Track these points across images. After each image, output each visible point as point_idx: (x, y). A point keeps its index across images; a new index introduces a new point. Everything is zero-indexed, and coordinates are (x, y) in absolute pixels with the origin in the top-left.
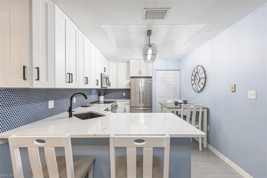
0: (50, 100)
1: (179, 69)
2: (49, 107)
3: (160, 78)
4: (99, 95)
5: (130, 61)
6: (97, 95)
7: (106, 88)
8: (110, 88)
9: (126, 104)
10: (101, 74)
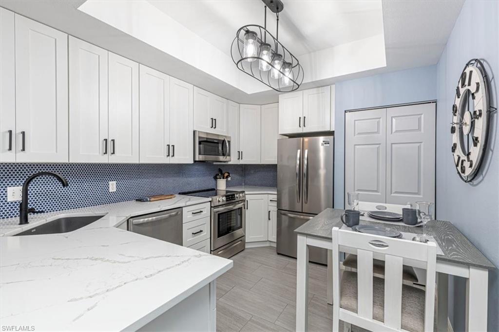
1: (433, 99)
3: (359, 134)
8: (241, 162)
9: (271, 200)
10: (194, 132)
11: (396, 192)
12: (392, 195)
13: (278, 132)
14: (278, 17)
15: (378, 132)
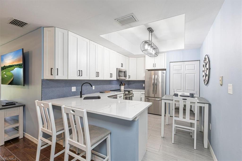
0: (73, 86)
1: (198, 59)
2: (72, 91)
3: (175, 70)
4: (120, 85)
5: (145, 56)
6: (119, 85)
7: (125, 80)
8: (130, 79)
9: (142, 94)
10: (117, 69)
11: (187, 90)
12: (186, 91)
13: (145, 68)
14: (152, 34)
15: (181, 70)
